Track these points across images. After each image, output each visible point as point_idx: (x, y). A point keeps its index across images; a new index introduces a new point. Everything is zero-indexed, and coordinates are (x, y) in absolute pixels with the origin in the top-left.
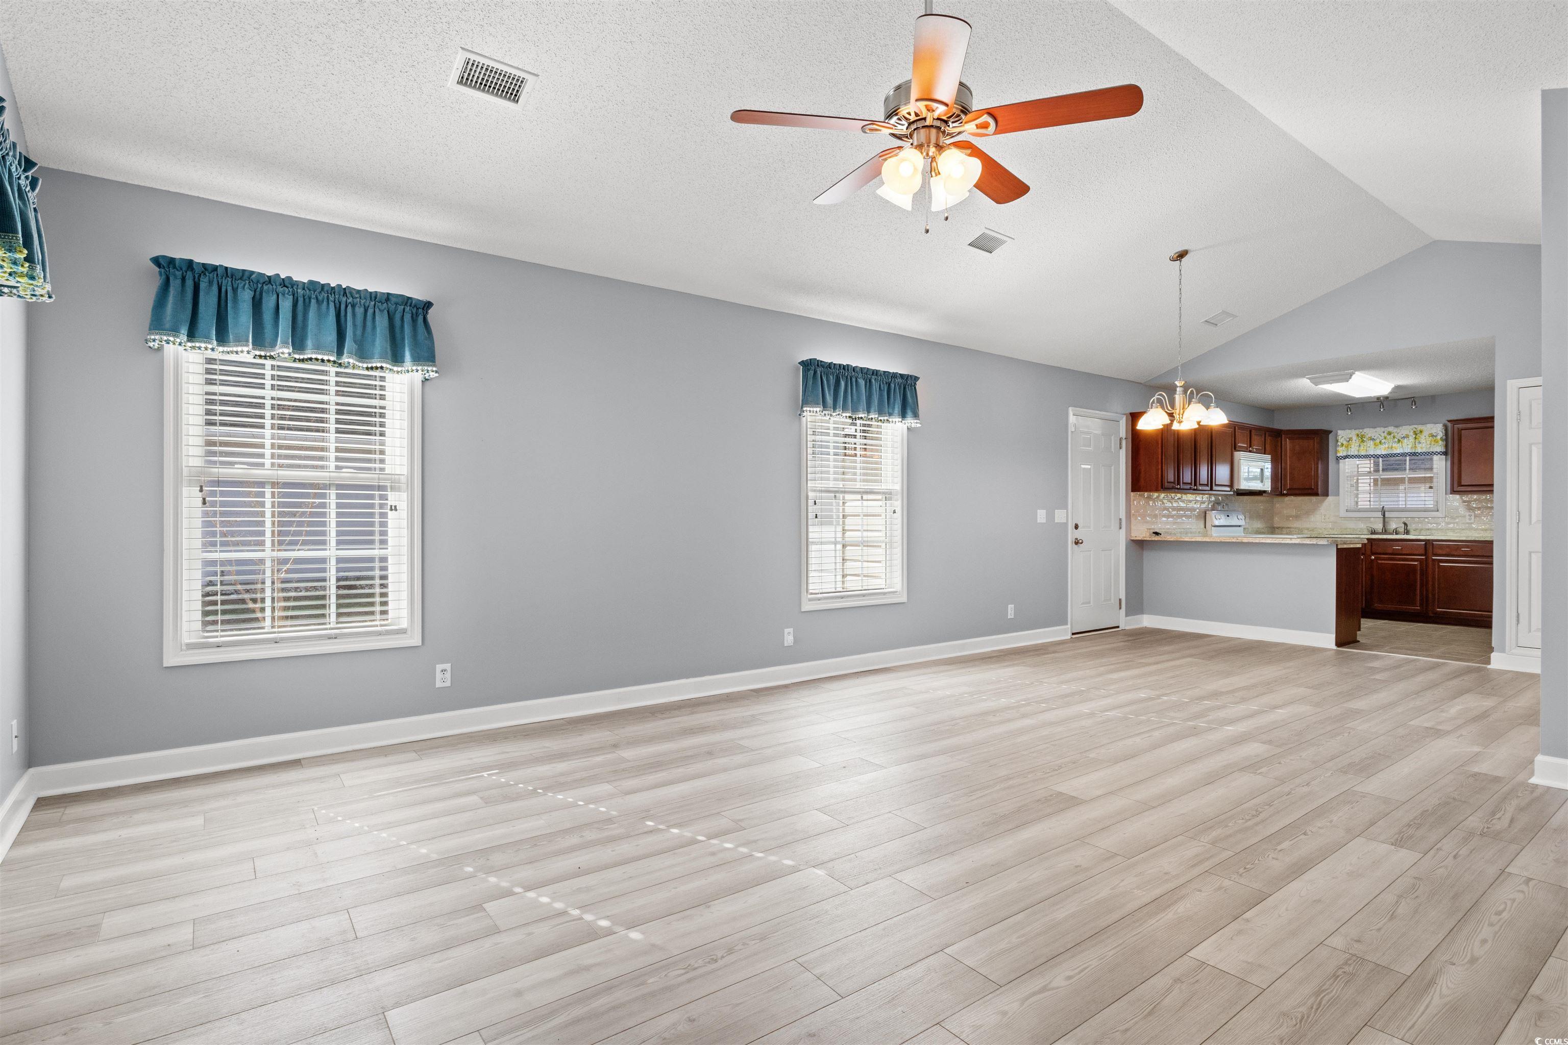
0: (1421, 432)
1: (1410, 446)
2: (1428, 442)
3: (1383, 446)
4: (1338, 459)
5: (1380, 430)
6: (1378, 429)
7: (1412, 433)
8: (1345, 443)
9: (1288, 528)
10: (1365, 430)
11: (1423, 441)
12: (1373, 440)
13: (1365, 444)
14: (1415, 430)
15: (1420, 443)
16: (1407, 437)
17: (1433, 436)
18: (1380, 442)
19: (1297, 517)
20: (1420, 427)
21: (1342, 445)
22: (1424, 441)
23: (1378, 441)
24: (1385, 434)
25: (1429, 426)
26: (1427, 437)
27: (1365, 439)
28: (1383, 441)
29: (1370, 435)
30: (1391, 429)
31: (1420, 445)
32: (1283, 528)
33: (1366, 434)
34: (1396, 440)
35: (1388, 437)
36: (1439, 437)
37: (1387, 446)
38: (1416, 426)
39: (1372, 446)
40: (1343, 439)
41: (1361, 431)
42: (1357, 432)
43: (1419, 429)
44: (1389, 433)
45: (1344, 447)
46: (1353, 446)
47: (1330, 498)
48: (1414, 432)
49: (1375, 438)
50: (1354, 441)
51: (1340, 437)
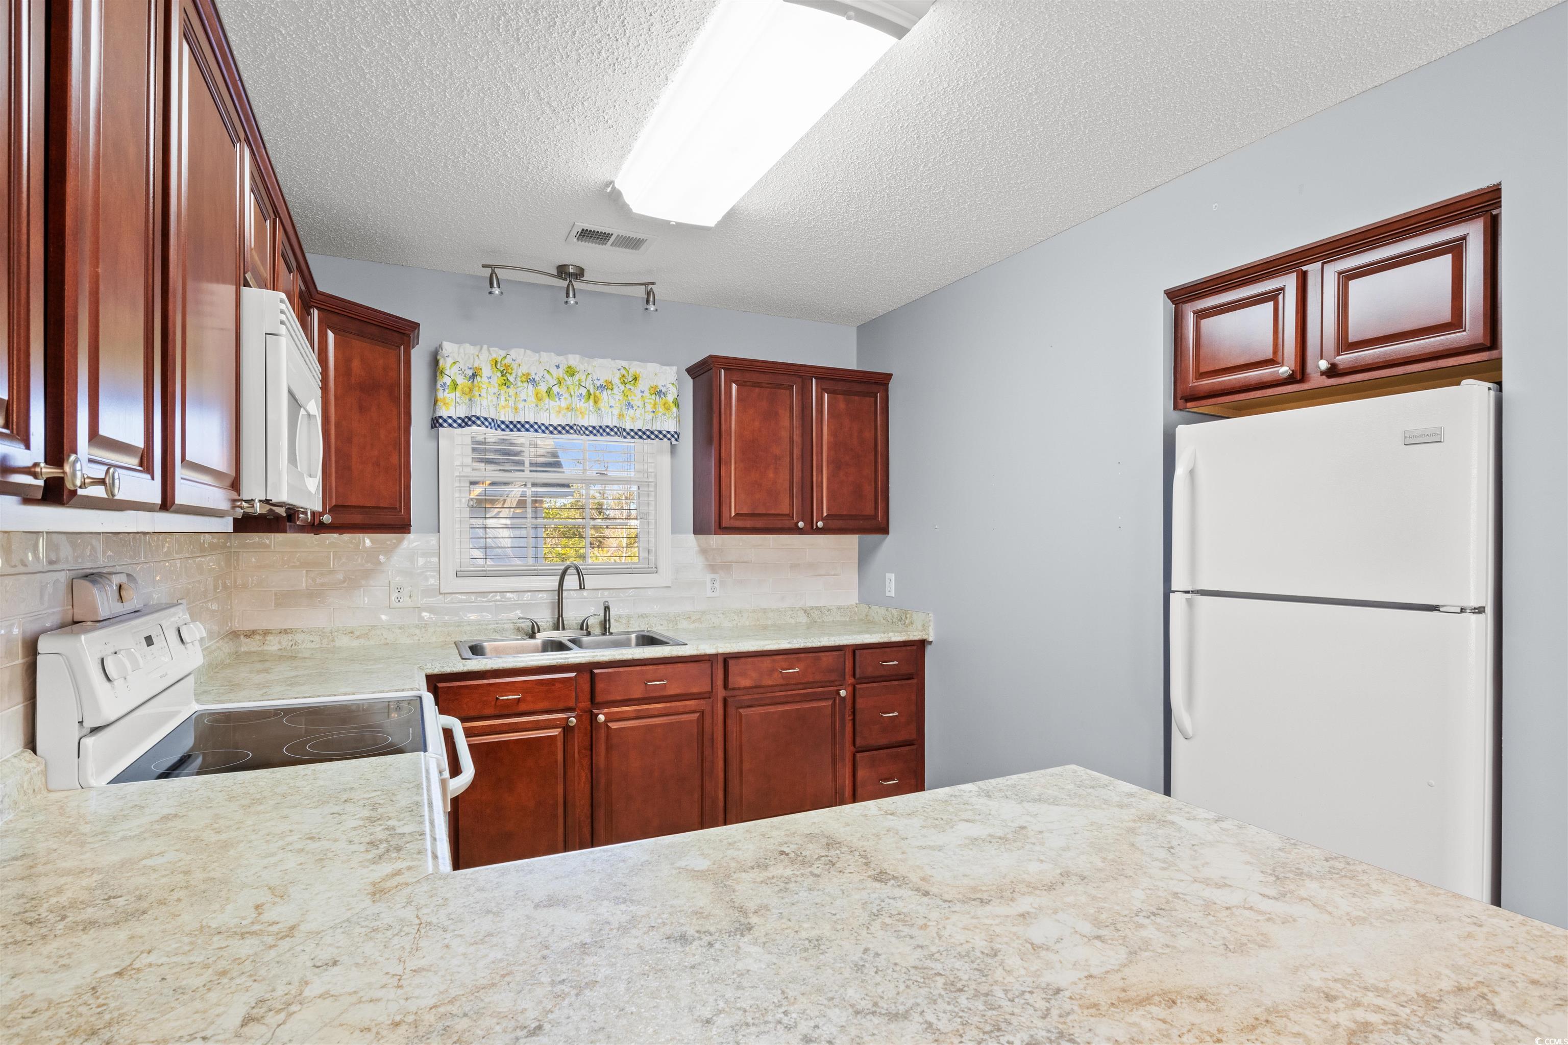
0: (635, 379)
1: (616, 411)
2: (649, 408)
3: (554, 404)
4: (436, 423)
5: (549, 359)
6: (544, 356)
7: (616, 381)
8: (461, 380)
9: (285, 632)
10: (514, 353)
11: (636, 401)
12: (533, 382)
13: (511, 391)
14: (623, 372)
15: (629, 405)
16: (606, 387)
17: (659, 393)
18: (549, 392)
19: (314, 595)
20: (635, 368)
21: (455, 385)
22: (640, 403)
23: (543, 388)
24: (560, 373)
25: (652, 367)
26: (647, 394)
27: (511, 379)
28: (556, 389)
29: (524, 369)
30: (574, 360)
31: (631, 411)
32: (266, 633)
33: (514, 365)
34: (584, 391)
35: (569, 381)
36: (670, 398)
37: (564, 404)
38: (625, 363)
39: (532, 400)
40: (455, 369)
41: (503, 353)
42: (497, 353)
43: (632, 372)
44: (571, 372)
45: (458, 393)
46: (483, 393)
47: (411, 541)
48: (623, 376)
49: (537, 379)
50: (485, 379)
51: (450, 361)
